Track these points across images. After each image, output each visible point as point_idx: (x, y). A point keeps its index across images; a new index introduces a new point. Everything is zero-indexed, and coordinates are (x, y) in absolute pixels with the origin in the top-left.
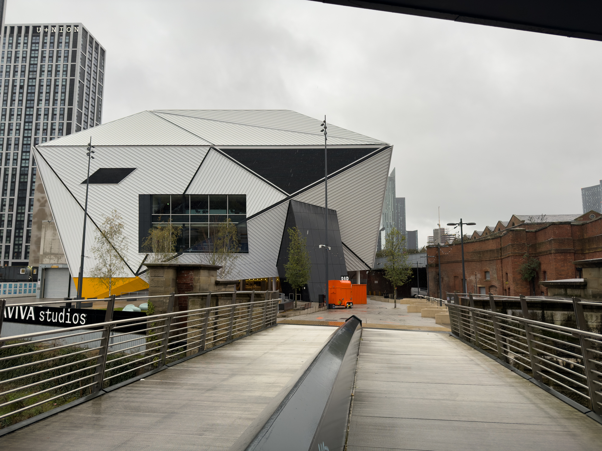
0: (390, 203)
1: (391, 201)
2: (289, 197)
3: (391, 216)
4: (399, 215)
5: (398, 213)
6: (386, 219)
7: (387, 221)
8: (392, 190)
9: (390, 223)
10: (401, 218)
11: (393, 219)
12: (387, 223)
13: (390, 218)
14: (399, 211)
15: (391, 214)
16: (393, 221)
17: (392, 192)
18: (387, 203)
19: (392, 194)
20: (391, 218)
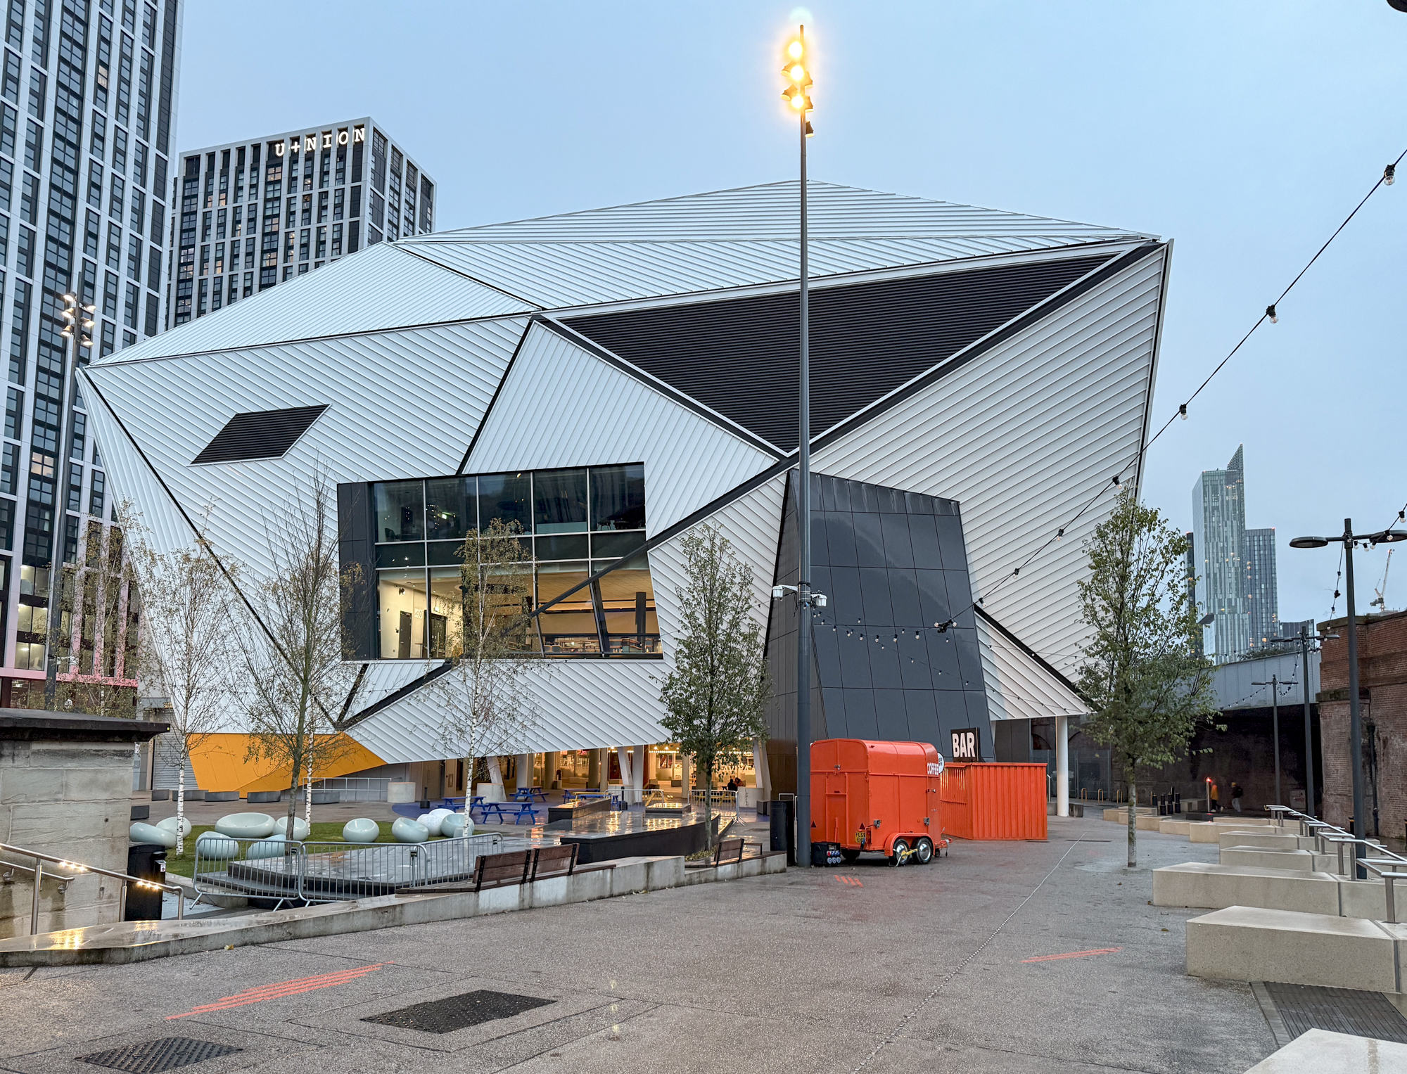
0: (1230, 544)
1: (1233, 540)
2: (784, 462)
3: (1233, 581)
4: (1257, 577)
5: (1252, 572)
6: (1216, 591)
7: (1220, 597)
8: (1234, 510)
9: (1230, 600)
10: (1263, 586)
11: (1237, 590)
12: (1220, 601)
13: (1227, 586)
14: (1257, 567)
15: (1233, 576)
16: (1237, 595)
17: (1235, 513)
18: (1221, 545)
19: (1235, 519)
20: (1234, 586)
